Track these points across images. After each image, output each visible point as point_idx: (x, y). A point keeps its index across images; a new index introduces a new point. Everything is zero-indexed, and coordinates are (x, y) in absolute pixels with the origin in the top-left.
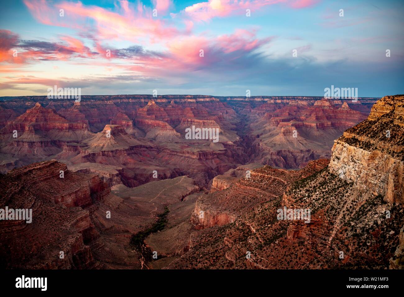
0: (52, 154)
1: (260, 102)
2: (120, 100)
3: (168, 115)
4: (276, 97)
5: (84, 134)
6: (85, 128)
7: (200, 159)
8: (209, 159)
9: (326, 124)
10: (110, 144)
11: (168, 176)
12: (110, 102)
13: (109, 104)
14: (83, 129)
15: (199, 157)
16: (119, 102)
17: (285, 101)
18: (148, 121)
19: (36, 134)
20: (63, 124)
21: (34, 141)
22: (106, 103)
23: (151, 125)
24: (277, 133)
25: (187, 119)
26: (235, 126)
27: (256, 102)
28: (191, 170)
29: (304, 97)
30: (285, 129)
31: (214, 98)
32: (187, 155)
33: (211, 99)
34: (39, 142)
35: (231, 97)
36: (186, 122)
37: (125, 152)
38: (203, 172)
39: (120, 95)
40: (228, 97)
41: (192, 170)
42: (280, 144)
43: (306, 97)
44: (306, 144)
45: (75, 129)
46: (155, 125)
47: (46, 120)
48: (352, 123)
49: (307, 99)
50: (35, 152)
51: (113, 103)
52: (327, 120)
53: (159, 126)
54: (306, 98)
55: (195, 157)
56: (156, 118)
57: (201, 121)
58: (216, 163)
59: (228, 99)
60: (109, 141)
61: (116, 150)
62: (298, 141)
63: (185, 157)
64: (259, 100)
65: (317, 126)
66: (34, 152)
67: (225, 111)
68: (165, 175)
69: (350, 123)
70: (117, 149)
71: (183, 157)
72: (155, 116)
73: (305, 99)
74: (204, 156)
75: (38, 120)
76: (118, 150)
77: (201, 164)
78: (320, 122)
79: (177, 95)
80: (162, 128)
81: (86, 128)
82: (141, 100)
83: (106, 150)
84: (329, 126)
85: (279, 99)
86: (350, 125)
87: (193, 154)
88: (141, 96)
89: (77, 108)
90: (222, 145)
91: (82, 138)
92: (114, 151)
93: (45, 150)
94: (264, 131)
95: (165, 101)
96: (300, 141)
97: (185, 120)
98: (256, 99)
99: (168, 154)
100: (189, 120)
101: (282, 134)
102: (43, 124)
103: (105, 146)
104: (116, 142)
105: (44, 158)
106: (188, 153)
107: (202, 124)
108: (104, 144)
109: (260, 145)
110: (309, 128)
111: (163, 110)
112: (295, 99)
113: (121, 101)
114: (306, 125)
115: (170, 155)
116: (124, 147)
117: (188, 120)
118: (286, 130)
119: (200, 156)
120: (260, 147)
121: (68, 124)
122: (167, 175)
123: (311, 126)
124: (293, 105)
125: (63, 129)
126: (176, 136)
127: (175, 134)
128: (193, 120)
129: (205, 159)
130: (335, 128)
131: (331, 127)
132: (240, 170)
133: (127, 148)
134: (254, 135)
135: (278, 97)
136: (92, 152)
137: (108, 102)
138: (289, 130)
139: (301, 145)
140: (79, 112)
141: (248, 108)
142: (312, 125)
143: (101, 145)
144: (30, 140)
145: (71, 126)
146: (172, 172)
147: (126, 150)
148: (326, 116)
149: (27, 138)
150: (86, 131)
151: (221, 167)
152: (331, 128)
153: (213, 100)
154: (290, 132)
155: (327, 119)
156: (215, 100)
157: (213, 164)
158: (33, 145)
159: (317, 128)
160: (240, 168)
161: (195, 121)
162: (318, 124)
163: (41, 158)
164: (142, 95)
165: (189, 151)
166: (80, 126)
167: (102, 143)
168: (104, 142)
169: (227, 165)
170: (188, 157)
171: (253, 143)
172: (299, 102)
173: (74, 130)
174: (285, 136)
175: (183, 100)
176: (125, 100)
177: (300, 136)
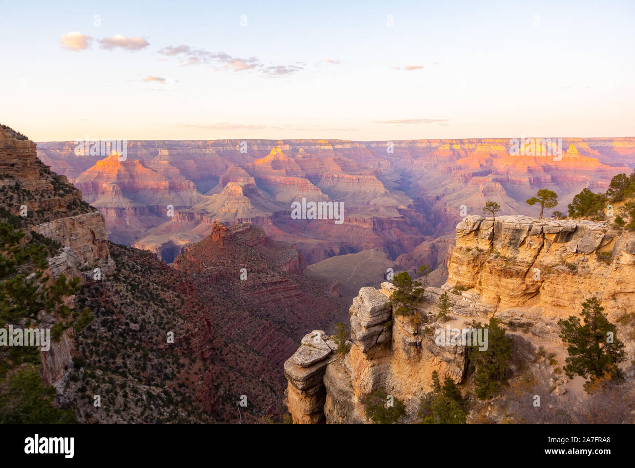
0: (151, 225)
1: (424, 148)
2: (222, 147)
3: (302, 169)
4: (452, 140)
5: (192, 197)
6: (192, 188)
7: (374, 229)
8: (386, 229)
9: (543, 178)
10: (246, 210)
11: (338, 252)
12: (210, 151)
13: (208, 153)
14: (190, 189)
15: (372, 226)
16: (221, 151)
17: (466, 146)
18: (275, 178)
19: (124, 196)
20: (160, 182)
21: (124, 206)
22: (204, 152)
23: (280, 183)
24: (468, 192)
25: (332, 174)
26: (397, 185)
27: (418, 149)
28: (364, 243)
29: (496, 139)
30: (485, 186)
31: (357, 144)
32: (355, 224)
33: (354, 145)
34: (132, 209)
35: (377, 142)
36: (331, 180)
37: (269, 220)
38: (381, 247)
39: (222, 140)
40: (373, 142)
41: (366, 244)
42: (479, 208)
43: (500, 139)
44: (518, 207)
45: (178, 189)
46: (288, 184)
47: (132, 176)
48: (584, 177)
49: (502, 143)
50: (128, 222)
51: (214, 152)
52: (544, 173)
53: (294, 185)
54: (501, 141)
55: (367, 226)
56: (288, 174)
57: (355, 177)
58: (396, 235)
59: (373, 146)
60: (244, 205)
61: (257, 217)
62: (506, 203)
63: (352, 227)
64: (423, 145)
65: (530, 181)
66: (126, 223)
67: (377, 163)
68: (332, 250)
69: (581, 177)
70: (258, 215)
71: (349, 227)
72: (286, 170)
73: (499, 143)
74: (380, 225)
75: (120, 177)
76: (260, 218)
77: (377, 236)
78: (534, 176)
79: (301, 140)
80: (301, 187)
81: (194, 188)
82: (253, 147)
83: (244, 218)
84: (548, 181)
85: (457, 144)
86: (580, 180)
87: (365, 221)
88: (253, 142)
89: (165, 160)
90: (396, 210)
91: (191, 202)
92: (255, 218)
93: (140, 220)
94: (445, 190)
95: (288, 148)
96: (509, 204)
97: (328, 176)
98: (418, 145)
99: (326, 223)
100: (336, 176)
101: (481, 193)
102: (129, 182)
103: (240, 212)
104: (253, 207)
105: (143, 231)
106: (356, 220)
107: (357, 181)
108: (237, 208)
109: (448, 210)
110: (517, 185)
111: (294, 162)
112: (482, 143)
113: (223, 149)
114: (513, 181)
115: (329, 223)
116: (266, 213)
117: (333, 176)
118: (488, 188)
119: (374, 225)
120: (447, 212)
121: (167, 182)
122: (334, 251)
123: (520, 181)
124: (482, 151)
125: (161, 190)
126: (322, 198)
127: (320, 196)
128: (341, 176)
129: (380, 230)
130: (558, 184)
131: (552, 182)
132: (441, 243)
133: (270, 214)
134: (431, 197)
135: (455, 140)
136: (225, 221)
137: (207, 150)
138: (491, 188)
139: (511, 209)
140: (169, 165)
141: (408, 158)
142: (522, 180)
143: (234, 211)
144: (116, 205)
145: (172, 185)
146: (340, 247)
147: (270, 217)
148: (543, 166)
149: (112, 203)
150: (195, 191)
151: (405, 240)
152: (552, 185)
153: (357, 147)
154: (493, 191)
155: (545, 171)
156: (358, 146)
157: (392, 235)
158: (123, 212)
159: (531, 185)
160: (442, 240)
161: (345, 177)
162: (532, 179)
163: (139, 232)
164: (253, 140)
165: (358, 218)
166: (185, 185)
167: (235, 207)
168: (237, 206)
169: (412, 238)
170: (357, 227)
171: (433, 208)
172: (492, 147)
173: (176, 190)
174: (485, 197)
175: (313, 148)
176: (229, 147)
177: (508, 195)
